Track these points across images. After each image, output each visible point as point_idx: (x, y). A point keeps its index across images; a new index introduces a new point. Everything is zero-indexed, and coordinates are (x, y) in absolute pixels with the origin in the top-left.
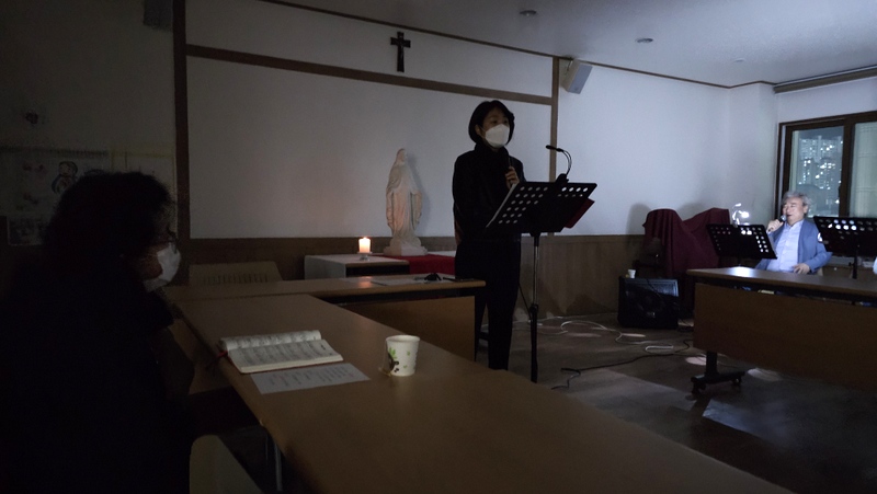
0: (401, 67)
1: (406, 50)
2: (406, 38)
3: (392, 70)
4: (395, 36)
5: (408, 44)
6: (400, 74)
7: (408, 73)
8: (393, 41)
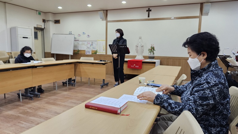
0: (149, 16)
2: (150, 9)
3: (147, 18)
4: (148, 9)
5: (151, 10)
6: (149, 18)
7: (151, 17)
8: (147, 11)
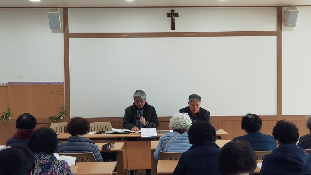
0: (173, 28)
1: (176, 18)
2: (176, 12)
3: (169, 30)
4: (170, 12)
5: (177, 15)
6: (173, 31)
7: (177, 30)
8: (169, 15)
